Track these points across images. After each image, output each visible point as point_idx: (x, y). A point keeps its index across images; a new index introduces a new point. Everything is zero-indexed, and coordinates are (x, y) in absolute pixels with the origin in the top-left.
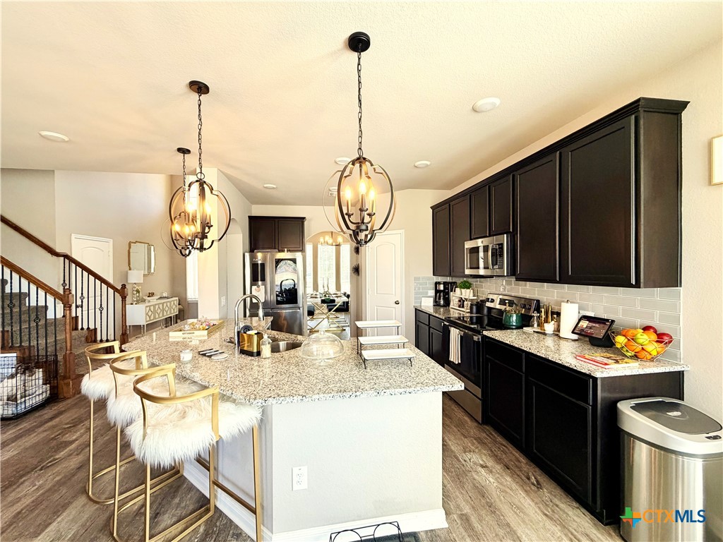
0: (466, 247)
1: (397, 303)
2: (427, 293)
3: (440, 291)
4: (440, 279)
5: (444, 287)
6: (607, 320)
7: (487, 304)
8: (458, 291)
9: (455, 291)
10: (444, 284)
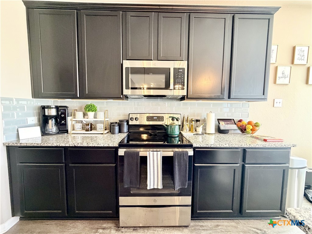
2: (27, 121)
3: (51, 117)
4: (50, 102)
5: (57, 112)
7: (131, 123)
8: (79, 116)
9: (74, 115)
10: (57, 108)
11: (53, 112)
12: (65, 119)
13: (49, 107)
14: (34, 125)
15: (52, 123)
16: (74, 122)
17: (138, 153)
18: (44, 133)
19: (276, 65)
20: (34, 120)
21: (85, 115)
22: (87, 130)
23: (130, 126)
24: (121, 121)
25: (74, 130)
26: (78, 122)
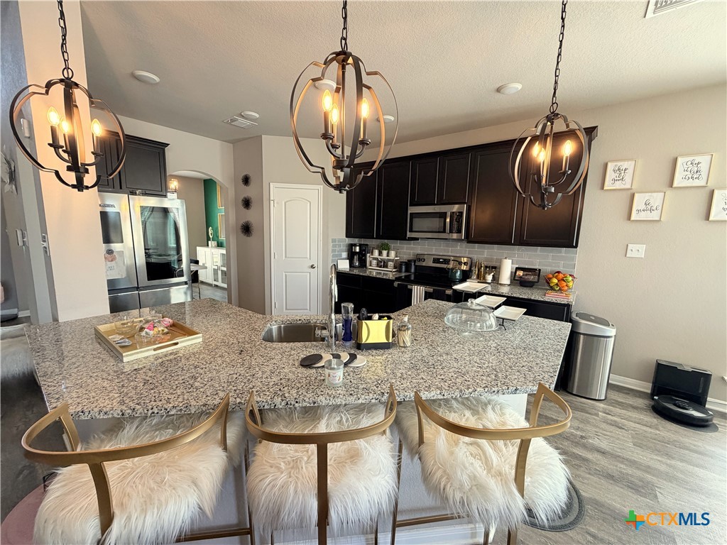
0: (409, 212)
1: (312, 267)
2: (341, 255)
3: (356, 253)
4: (356, 241)
5: (360, 249)
6: (536, 270)
7: (417, 264)
8: (376, 253)
9: (372, 252)
10: (360, 246)
11: (358, 249)
12: (365, 255)
13: (355, 245)
14: (345, 259)
15: (356, 257)
16: (371, 259)
17: (407, 286)
18: (351, 265)
19: (632, 191)
20: (345, 255)
21: (380, 254)
22: (380, 267)
23: (416, 266)
24: (409, 261)
25: (371, 266)
26: (374, 259)
